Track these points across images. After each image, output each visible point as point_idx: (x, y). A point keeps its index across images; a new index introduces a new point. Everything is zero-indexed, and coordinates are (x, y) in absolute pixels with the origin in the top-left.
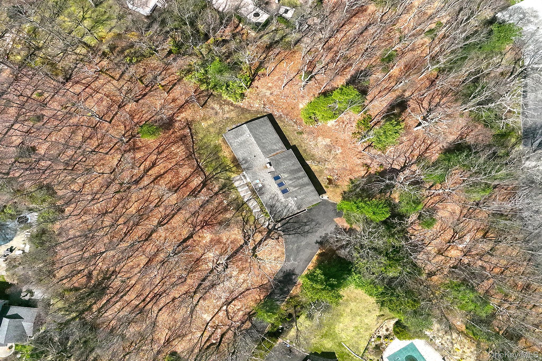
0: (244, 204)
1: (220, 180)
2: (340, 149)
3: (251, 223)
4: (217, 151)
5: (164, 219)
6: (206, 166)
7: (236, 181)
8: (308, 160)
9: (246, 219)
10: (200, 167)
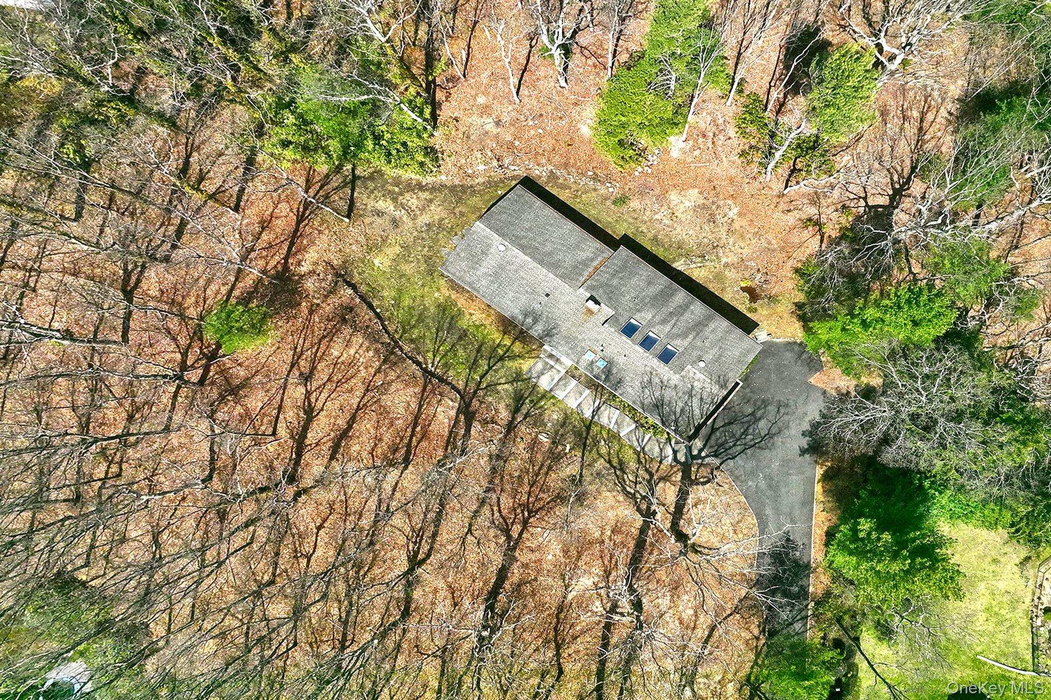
0: (590, 425)
1: (499, 388)
2: (733, 206)
3: (633, 465)
4: (452, 318)
5: (418, 543)
6: (447, 366)
7: (539, 377)
8: (674, 260)
9: (615, 462)
10: (432, 374)
